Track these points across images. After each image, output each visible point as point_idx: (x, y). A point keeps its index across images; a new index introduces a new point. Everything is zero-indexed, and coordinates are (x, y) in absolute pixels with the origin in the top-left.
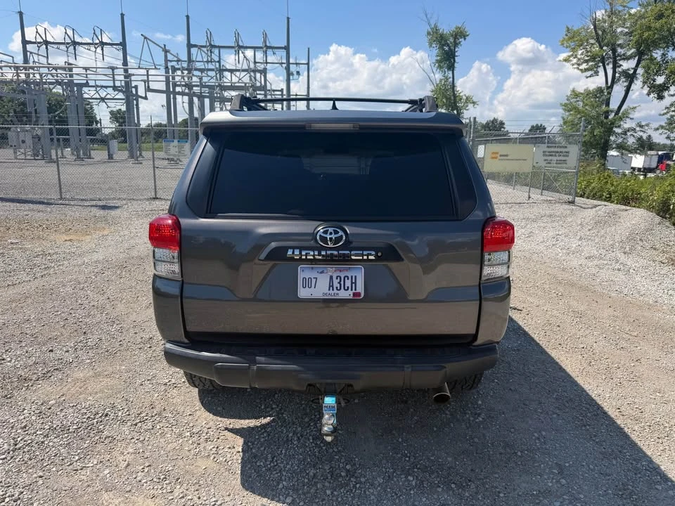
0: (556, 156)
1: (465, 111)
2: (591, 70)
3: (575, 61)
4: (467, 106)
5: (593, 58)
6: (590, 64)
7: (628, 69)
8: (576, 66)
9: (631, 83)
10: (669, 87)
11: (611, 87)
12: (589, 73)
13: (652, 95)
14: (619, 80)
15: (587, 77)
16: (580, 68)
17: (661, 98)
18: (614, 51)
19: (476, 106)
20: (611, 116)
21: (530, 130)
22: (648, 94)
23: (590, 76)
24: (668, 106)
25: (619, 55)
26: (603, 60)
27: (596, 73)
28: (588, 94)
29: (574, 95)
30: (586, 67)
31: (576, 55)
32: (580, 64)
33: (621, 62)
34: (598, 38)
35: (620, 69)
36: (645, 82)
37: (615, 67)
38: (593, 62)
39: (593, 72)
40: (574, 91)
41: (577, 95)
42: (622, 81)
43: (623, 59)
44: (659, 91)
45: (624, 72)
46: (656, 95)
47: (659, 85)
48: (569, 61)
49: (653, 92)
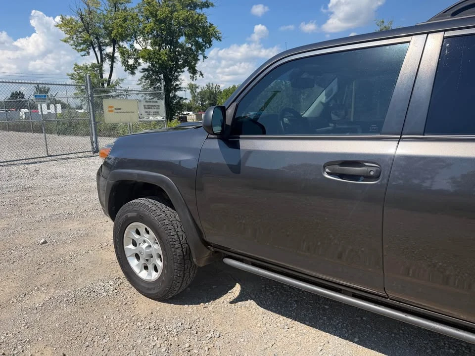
0: (152, 108)
2: (85, 50)
3: (72, 42)
5: (84, 42)
6: (82, 46)
7: (110, 53)
8: (74, 47)
9: (113, 62)
10: (136, 67)
11: (102, 64)
12: (83, 53)
13: (128, 71)
14: (105, 59)
15: (82, 56)
16: (77, 48)
17: (133, 73)
18: (98, 39)
20: (106, 85)
21: (11, 96)
22: (126, 71)
23: (84, 55)
24: (140, 78)
25: (101, 43)
26: (92, 44)
27: (88, 53)
28: (87, 68)
29: (77, 67)
30: (81, 48)
31: (73, 38)
32: (76, 46)
33: (104, 48)
34: (86, 28)
35: (104, 52)
36: (123, 62)
37: (101, 50)
38: (85, 46)
39: (86, 52)
40: (76, 65)
41: (80, 68)
42: (107, 60)
43: (104, 45)
44: (132, 69)
45: (107, 55)
46: (130, 72)
47: (131, 65)
48: (68, 42)
49: (128, 69)
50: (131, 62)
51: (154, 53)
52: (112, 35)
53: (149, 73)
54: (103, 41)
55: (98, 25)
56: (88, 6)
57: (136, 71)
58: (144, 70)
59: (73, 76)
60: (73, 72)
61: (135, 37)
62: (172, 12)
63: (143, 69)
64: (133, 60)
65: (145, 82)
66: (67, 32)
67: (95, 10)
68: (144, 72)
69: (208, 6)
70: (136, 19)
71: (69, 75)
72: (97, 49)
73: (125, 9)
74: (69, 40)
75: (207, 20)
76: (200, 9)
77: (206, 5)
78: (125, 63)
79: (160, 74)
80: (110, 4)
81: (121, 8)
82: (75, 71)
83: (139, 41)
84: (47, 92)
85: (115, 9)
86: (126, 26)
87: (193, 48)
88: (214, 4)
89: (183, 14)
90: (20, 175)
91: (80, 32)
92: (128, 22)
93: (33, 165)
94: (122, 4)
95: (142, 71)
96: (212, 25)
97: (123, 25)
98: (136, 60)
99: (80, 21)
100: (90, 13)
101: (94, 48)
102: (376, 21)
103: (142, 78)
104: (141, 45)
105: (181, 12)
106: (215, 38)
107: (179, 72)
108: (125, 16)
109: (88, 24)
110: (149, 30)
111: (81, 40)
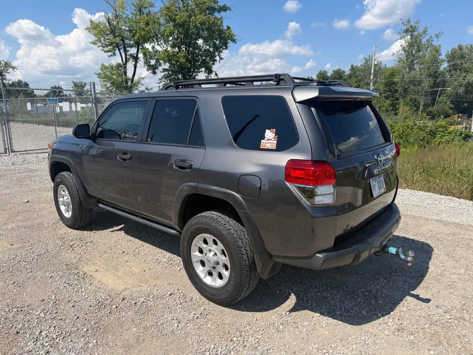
1: (6, 74)
2: (112, 52)
3: (100, 44)
4: (8, 70)
5: (111, 44)
6: (109, 47)
7: (134, 54)
8: (101, 48)
9: (136, 62)
10: (158, 67)
11: (126, 63)
12: (110, 54)
13: (150, 71)
14: (129, 60)
15: (109, 56)
16: (104, 49)
17: (154, 73)
18: (123, 41)
19: (15, 70)
20: (129, 83)
21: (51, 90)
22: (148, 71)
23: (111, 56)
24: (160, 78)
25: (126, 44)
26: (117, 46)
27: (114, 54)
28: (112, 68)
29: (104, 67)
30: (107, 49)
31: (100, 41)
32: (104, 47)
33: (128, 49)
34: (112, 31)
35: (128, 53)
36: (145, 63)
37: (126, 51)
38: (111, 47)
39: (112, 53)
40: (103, 65)
41: (106, 68)
42: (131, 60)
43: (129, 47)
44: (153, 69)
45: (131, 55)
46: (152, 71)
47: (153, 65)
48: (96, 44)
49: (150, 69)
50: (153, 62)
51: (173, 55)
52: (135, 38)
53: (168, 73)
54: (128, 43)
55: (124, 27)
56: (115, 10)
57: (157, 71)
58: (165, 70)
59: (100, 75)
60: (100, 71)
61: (157, 40)
62: (190, 17)
63: (163, 69)
64: (155, 60)
65: (164, 81)
66: (95, 35)
67: (122, 14)
68: (164, 72)
69: (225, 10)
70: (157, 23)
71: (97, 74)
72: (122, 51)
73: (149, 12)
74: (97, 42)
75: (223, 24)
76: (218, 12)
77: (224, 9)
78: (147, 63)
79: (179, 74)
80: (135, 8)
81: (145, 12)
82: (102, 70)
83: (160, 43)
84: (84, 87)
85: (140, 13)
86: (148, 29)
87: (212, 50)
88: (231, 8)
89: (200, 18)
90: (31, 161)
91: (108, 35)
92: (151, 26)
93: (44, 154)
94: (147, 8)
95: (162, 71)
96: (230, 27)
97: (145, 29)
98: (157, 61)
99: (107, 24)
100: (117, 16)
101: (119, 50)
102: (402, 21)
103: (162, 78)
104: (162, 47)
105: (198, 17)
106: (232, 40)
107: (197, 72)
108: (147, 20)
109: (114, 27)
110: (168, 34)
111: (108, 42)
